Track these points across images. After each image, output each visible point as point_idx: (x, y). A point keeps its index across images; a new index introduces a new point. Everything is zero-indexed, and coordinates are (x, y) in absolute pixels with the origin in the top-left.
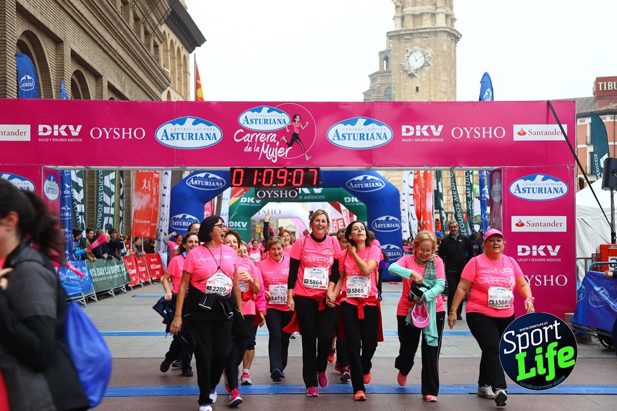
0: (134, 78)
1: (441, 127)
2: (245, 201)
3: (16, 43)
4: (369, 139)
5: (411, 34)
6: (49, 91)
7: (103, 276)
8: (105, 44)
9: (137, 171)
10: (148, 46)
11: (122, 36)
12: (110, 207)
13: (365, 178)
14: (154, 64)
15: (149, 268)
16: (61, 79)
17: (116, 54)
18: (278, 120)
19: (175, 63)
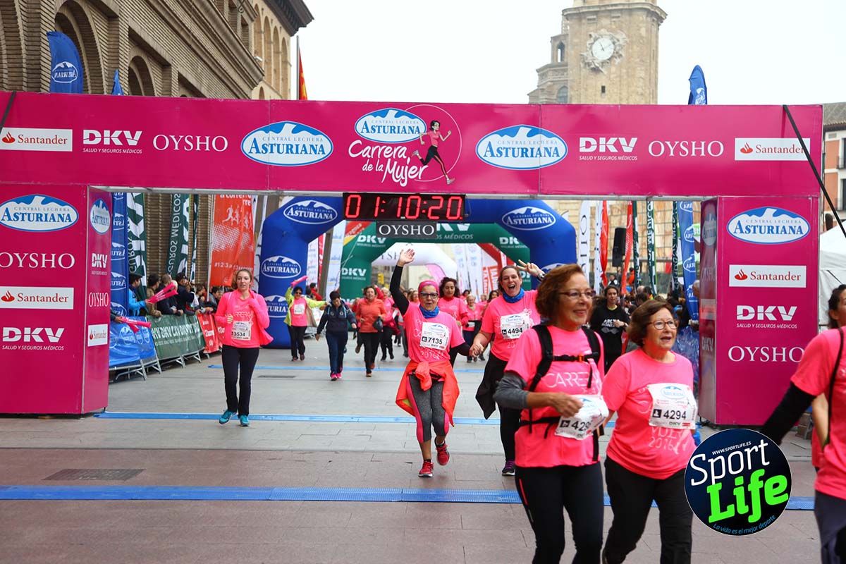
0: (213, 67)
1: (634, 141)
2: (364, 240)
3: (54, 16)
4: (534, 155)
5: (596, 13)
6: (97, 85)
7: (170, 338)
8: (174, 19)
9: (218, 196)
10: (234, 24)
11: (198, 10)
13: (529, 211)
14: (242, 50)
16: (114, 68)
17: (190, 35)
18: (410, 127)
19: (270, 49)
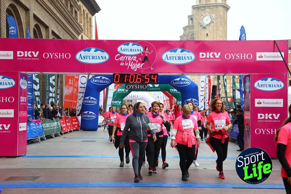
1: (219, 54)
2: (120, 91)
3: (6, 10)
4: (183, 59)
5: (204, 7)
6: (22, 34)
7: (49, 127)
8: (50, 10)
9: (66, 75)
10: (72, 12)
11: (59, 7)
12: (53, 93)
13: (180, 79)
14: (75, 21)
15: (72, 124)
16: (28, 28)
17: (56, 16)
18: (137, 49)
19: (85, 21)
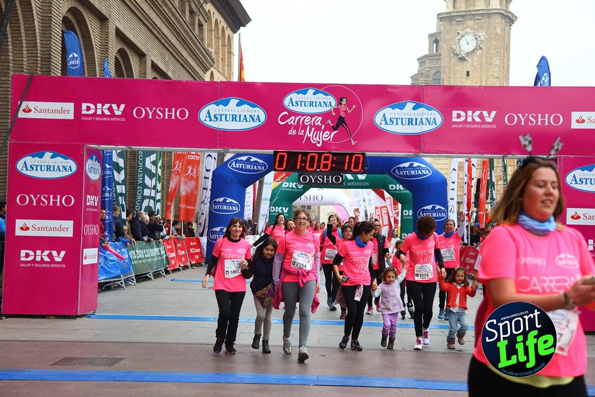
1: (494, 113)
2: (287, 186)
3: (61, 19)
4: (418, 124)
5: (463, 16)
6: (92, 69)
7: (144, 258)
8: (149, 21)
10: (193, 25)
11: (166, 13)
12: (151, 189)
13: (411, 165)
14: (198, 44)
15: (188, 252)
16: (105, 57)
17: (161, 33)
18: (324, 102)
19: (219, 43)
